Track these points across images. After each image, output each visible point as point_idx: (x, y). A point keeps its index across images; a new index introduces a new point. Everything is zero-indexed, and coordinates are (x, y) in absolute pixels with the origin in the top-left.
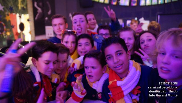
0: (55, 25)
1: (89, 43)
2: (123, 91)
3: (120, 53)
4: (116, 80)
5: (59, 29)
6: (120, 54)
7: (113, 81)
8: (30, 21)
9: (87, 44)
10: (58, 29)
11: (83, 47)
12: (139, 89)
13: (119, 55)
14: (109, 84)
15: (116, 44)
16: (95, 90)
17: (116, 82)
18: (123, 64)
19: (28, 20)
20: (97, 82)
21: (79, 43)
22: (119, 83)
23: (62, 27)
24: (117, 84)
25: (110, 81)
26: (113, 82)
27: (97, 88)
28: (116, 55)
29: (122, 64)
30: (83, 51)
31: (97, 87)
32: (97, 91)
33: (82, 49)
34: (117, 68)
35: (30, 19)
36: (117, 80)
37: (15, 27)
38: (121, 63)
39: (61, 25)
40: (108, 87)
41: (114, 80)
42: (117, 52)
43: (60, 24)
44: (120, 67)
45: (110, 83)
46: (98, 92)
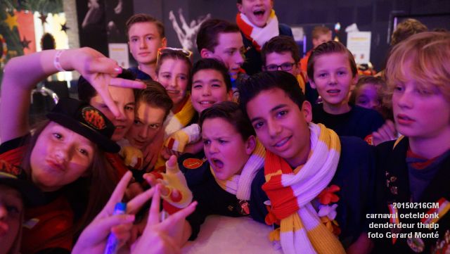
0: (136, 39)
1: (221, 82)
2: (295, 198)
3: (284, 111)
4: (280, 172)
5: (145, 48)
6: (282, 113)
7: (273, 174)
8: (68, 31)
9: (216, 83)
10: (141, 49)
11: (205, 90)
12: (336, 193)
13: (279, 115)
14: (265, 181)
15: (271, 91)
16: (234, 197)
17: (280, 176)
18: (293, 137)
19: (64, 28)
20: (235, 178)
21: (197, 82)
22: (287, 180)
23: (151, 45)
24: (282, 181)
25: (268, 173)
26: (272, 177)
27: (236, 191)
28: (273, 117)
29: (290, 137)
30: (206, 101)
31: (235, 189)
32: (238, 197)
33: (204, 95)
34: (278, 146)
35: (67, 26)
36: (284, 172)
37: (30, 45)
38: (286, 133)
39: (150, 38)
40: (263, 187)
41: (276, 171)
42: (274, 109)
43: (148, 37)
44: (287, 145)
45: (268, 178)
46: (239, 200)
